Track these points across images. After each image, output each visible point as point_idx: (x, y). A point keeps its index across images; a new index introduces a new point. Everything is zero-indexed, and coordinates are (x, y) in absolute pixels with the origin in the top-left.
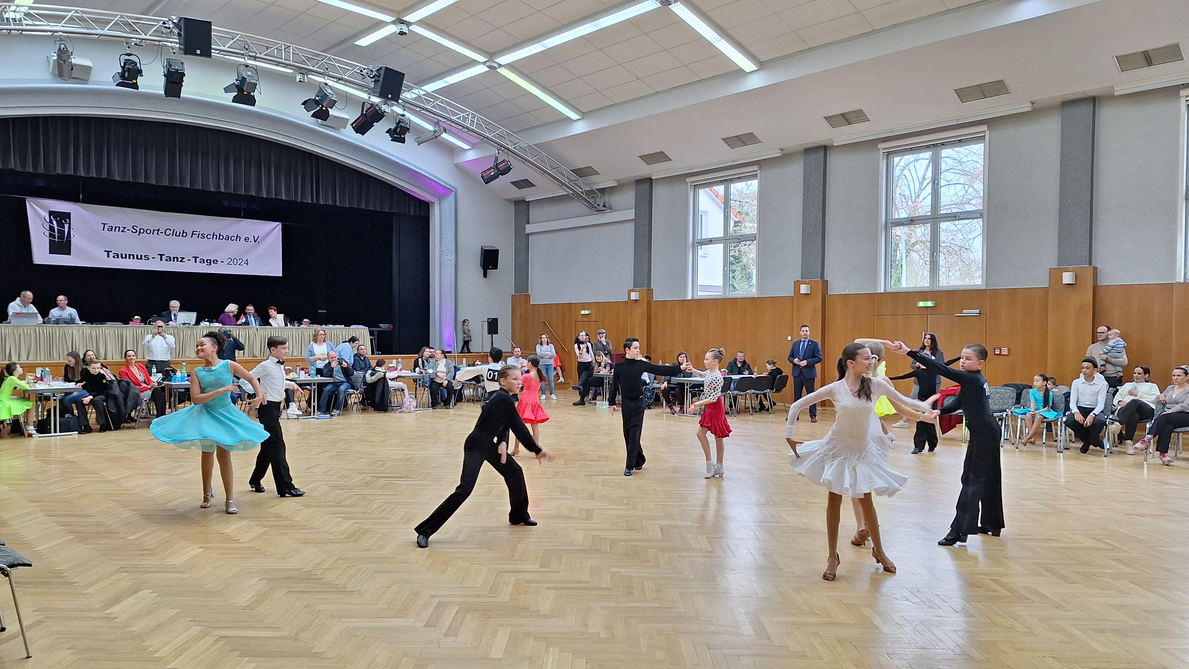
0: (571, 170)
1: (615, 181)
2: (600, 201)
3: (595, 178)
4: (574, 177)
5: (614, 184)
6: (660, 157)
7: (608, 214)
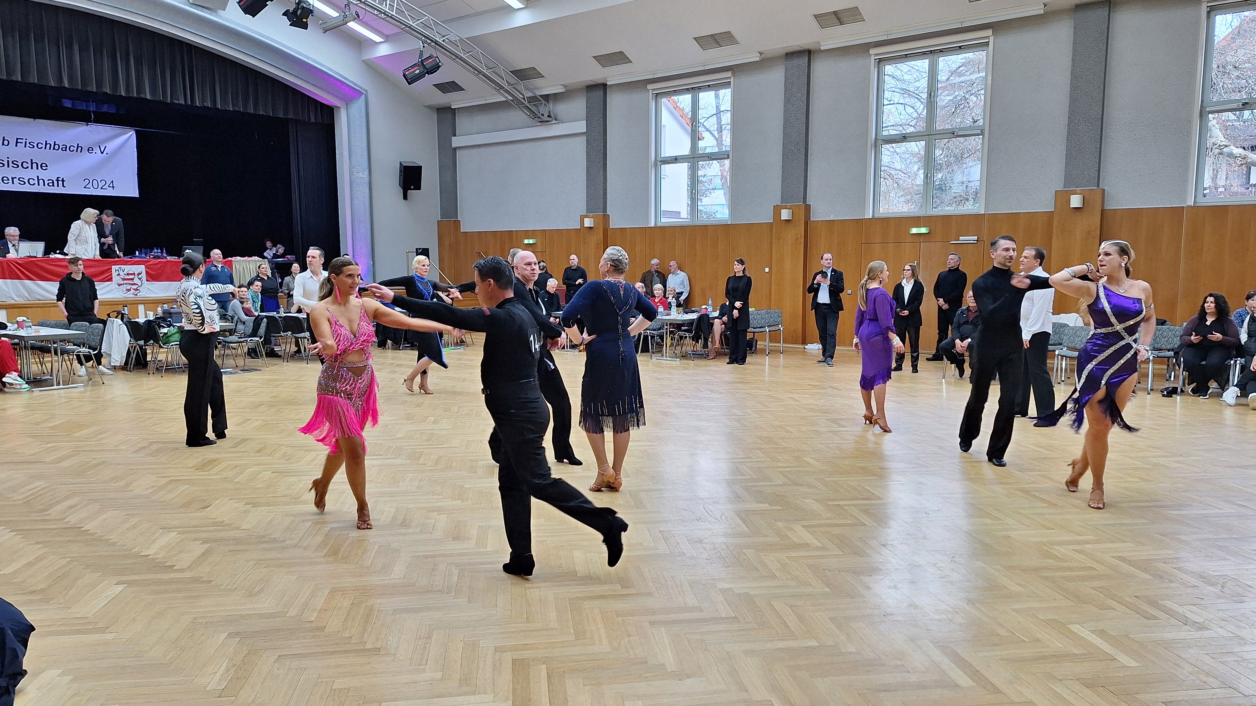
0: (510, 72)
1: (562, 87)
2: (543, 110)
3: (538, 82)
4: (513, 79)
5: (561, 90)
6: (619, 58)
7: (555, 126)
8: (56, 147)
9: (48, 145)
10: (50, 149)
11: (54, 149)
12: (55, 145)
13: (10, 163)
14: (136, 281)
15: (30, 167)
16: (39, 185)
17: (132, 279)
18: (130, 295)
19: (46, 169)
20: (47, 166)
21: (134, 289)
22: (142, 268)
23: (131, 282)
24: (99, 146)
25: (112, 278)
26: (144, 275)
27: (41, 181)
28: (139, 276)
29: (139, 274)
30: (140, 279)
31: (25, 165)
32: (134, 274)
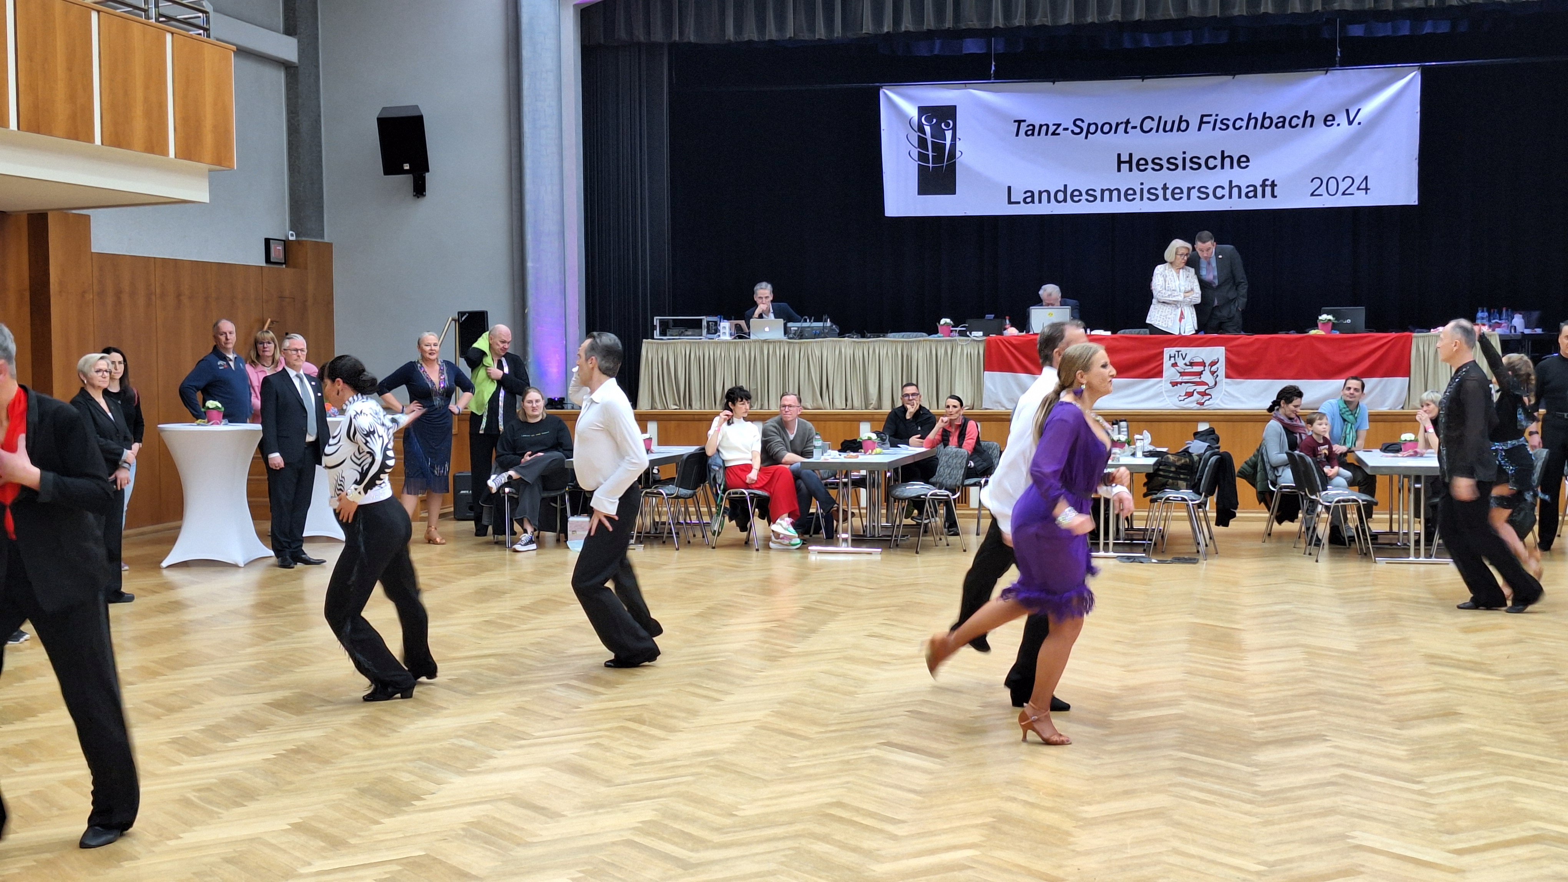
8: (1267, 123)
9: (1253, 122)
10: (1255, 127)
11: (1262, 126)
12: (1264, 118)
13: (1188, 161)
14: (1207, 377)
15: (1219, 166)
16: (1230, 197)
17: (1200, 374)
18: (1191, 404)
19: (1247, 166)
20: (1248, 160)
21: (1199, 393)
22: (1219, 353)
23: (1197, 379)
24: (1347, 111)
25: (1162, 372)
26: (1221, 367)
27: (1235, 191)
28: (1214, 368)
29: (1213, 364)
30: (1213, 373)
31: (1211, 163)
32: (1203, 364)
